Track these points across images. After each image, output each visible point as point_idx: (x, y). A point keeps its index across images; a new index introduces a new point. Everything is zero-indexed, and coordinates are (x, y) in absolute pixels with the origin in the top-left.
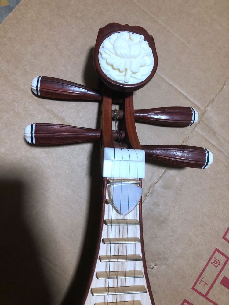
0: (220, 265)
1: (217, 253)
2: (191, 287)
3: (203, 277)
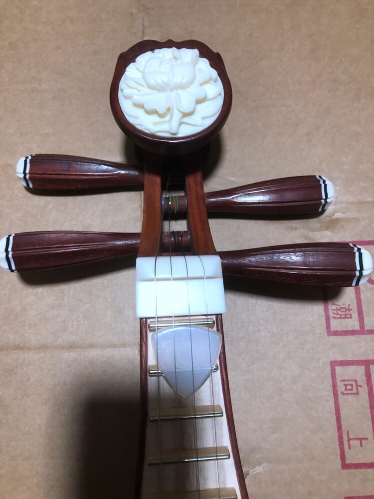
0: (361, 386)
1: (338, 369)
2: (340, 467)
3: (348, 432)
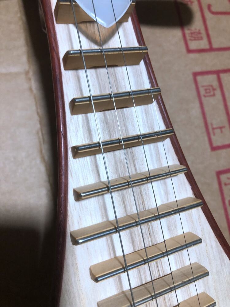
0: (215, 90)
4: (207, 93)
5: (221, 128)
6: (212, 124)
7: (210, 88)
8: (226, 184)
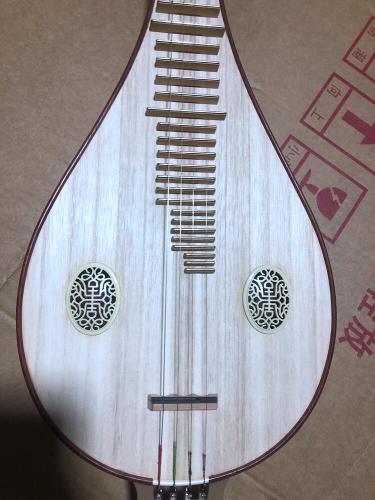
0: (340, 95)
1: (334, 78)
2: (299, 120)
4: (331, 90)
5: (320, 117)
6: (316, 109)
7: (338, 91)
8: (289, 147)
